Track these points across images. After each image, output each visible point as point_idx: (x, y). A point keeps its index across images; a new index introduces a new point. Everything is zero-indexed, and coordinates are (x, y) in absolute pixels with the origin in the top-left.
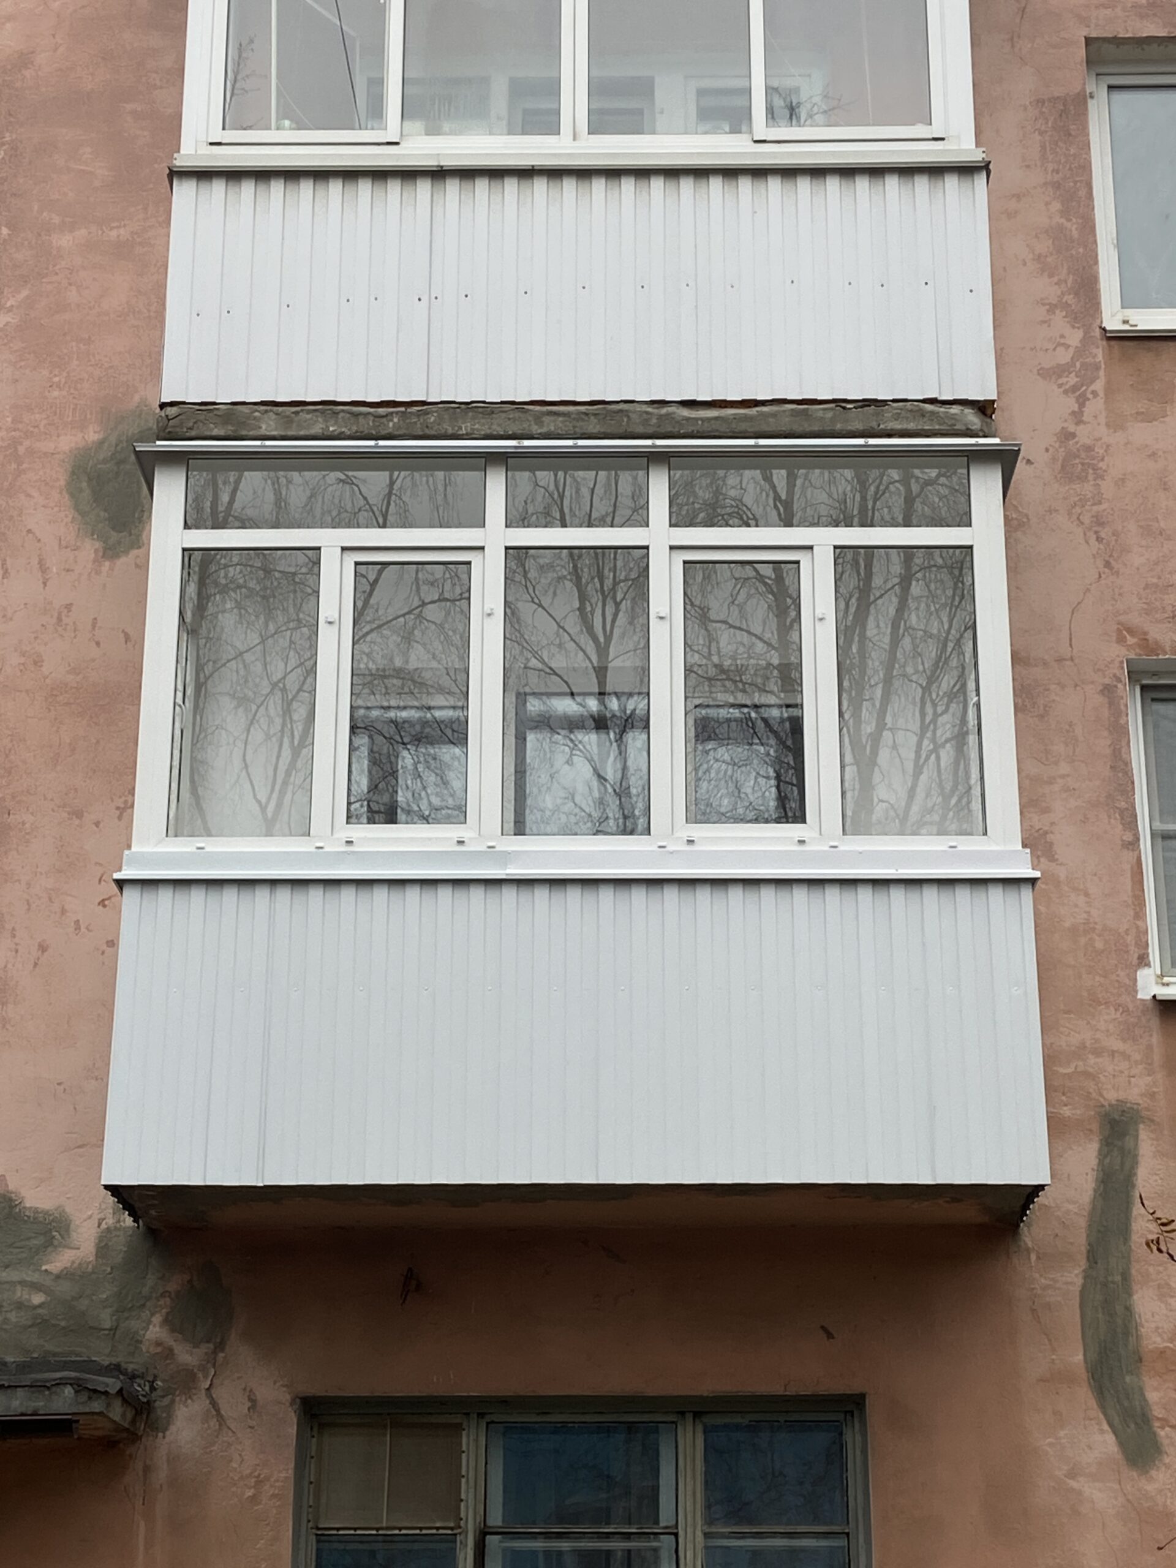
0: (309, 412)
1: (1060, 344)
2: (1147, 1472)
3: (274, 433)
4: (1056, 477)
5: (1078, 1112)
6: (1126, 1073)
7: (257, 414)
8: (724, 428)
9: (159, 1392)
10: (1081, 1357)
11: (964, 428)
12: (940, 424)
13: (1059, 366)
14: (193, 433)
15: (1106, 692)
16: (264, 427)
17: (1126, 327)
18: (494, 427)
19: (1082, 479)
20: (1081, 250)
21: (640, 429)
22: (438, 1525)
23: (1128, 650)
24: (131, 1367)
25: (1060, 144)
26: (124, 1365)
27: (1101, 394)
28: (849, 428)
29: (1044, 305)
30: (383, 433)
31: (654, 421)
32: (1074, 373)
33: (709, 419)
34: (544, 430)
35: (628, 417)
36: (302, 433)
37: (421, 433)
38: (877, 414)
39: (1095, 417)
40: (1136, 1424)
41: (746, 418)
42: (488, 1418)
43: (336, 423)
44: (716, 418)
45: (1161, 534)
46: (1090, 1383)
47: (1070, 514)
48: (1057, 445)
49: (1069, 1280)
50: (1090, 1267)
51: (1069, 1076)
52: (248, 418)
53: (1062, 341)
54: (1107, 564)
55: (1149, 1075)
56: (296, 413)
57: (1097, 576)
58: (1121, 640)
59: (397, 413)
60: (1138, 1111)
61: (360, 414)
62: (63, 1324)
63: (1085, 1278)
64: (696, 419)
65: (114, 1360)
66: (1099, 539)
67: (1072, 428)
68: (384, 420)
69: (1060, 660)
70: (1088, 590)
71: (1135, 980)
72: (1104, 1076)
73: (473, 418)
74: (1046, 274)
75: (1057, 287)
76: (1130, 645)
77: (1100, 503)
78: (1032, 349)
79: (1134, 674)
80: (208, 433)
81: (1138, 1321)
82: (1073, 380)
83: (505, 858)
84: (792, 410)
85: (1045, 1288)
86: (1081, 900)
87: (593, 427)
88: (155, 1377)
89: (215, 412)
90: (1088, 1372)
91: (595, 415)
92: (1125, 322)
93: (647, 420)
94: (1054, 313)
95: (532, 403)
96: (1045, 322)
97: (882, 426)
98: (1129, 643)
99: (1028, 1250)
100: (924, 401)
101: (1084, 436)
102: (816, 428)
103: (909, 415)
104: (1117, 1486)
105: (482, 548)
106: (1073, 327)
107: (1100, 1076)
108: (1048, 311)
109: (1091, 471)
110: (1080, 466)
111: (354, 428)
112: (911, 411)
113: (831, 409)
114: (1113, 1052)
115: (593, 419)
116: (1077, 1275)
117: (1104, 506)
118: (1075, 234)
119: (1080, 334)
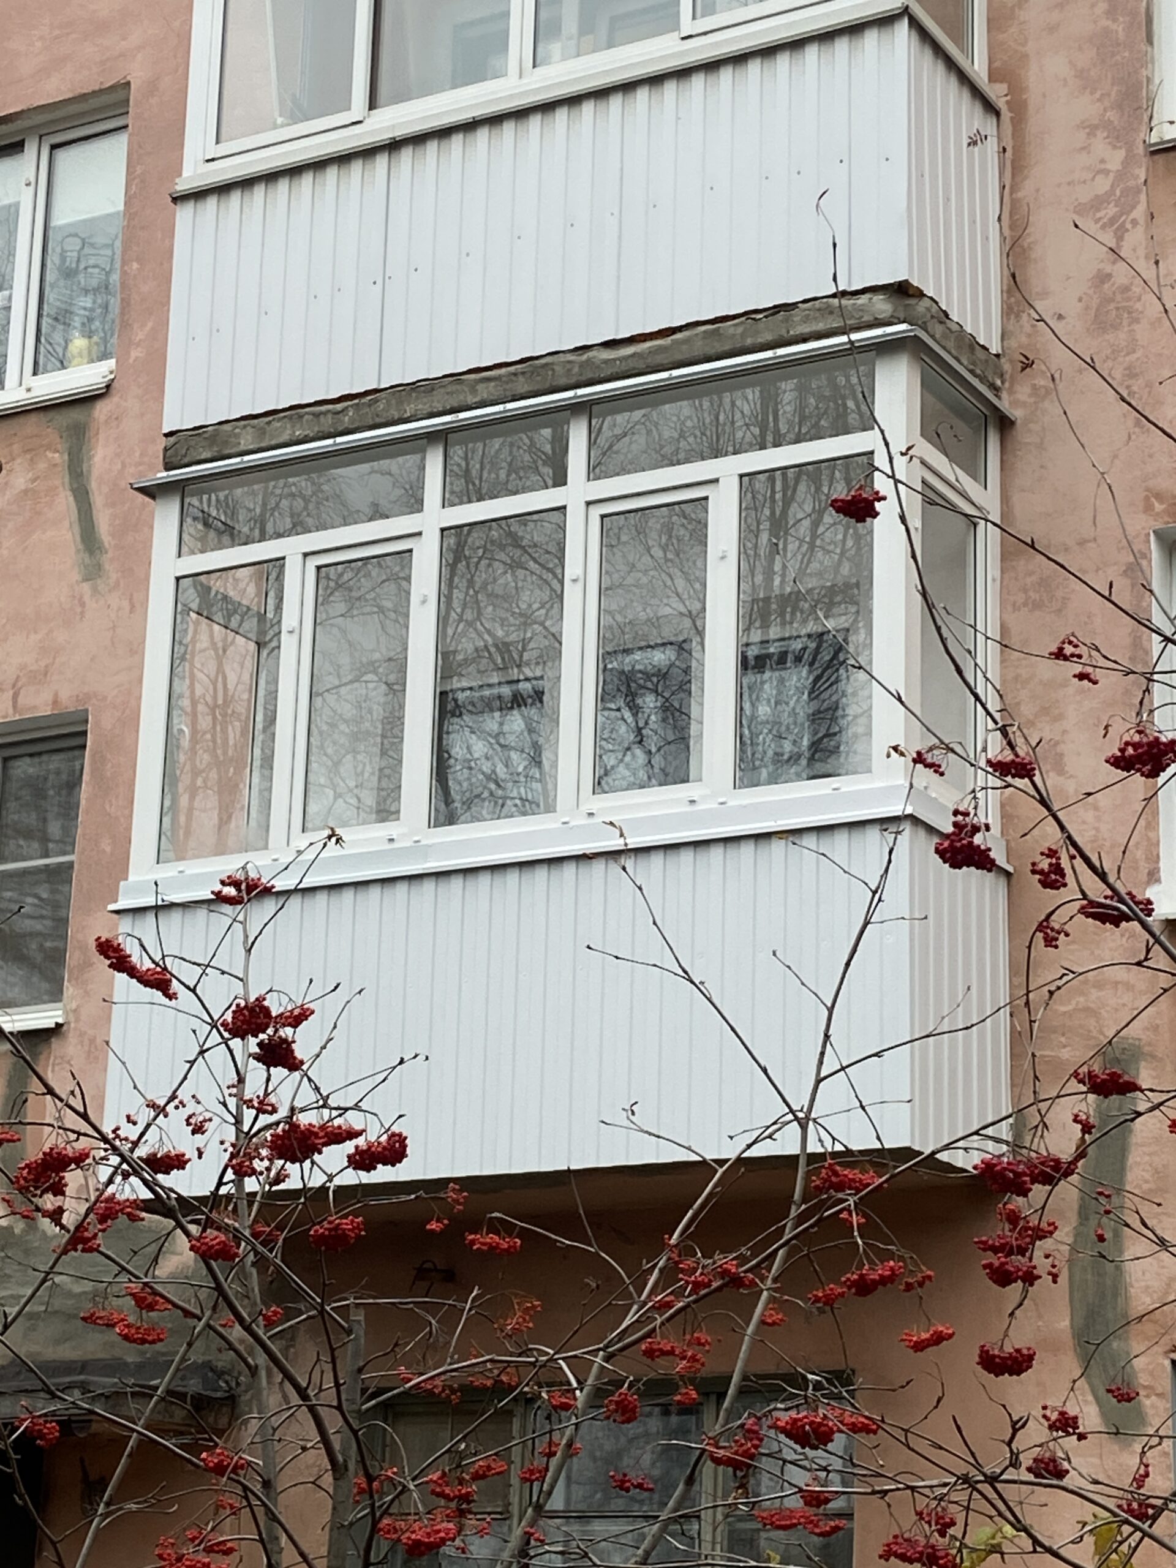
0: (279, 420)
1: (1099, 172)
2: (1130, 1445)
3: (251, 447)
4: (1088, 330)
5: (1078, 1053)
6: (1130, 1006)
8: (641, 365)
9: (243, 1388)
10: (1067, 1323)
11: (871, 318)
12: (848, 319)
13: (1097, 196)
14: (186, 460)
15: (1129, 573)
16: (242, 442)
18: (435, 404)
19: (1115, 327)
20: (1126, 54)
21: (563, 381)
22: (489, 1510)
23: (1155, 520)
24: (220, 1364)
26: (215, 1363)
27: (1142, 221)
28: (760, 340)
29: (1084, 128)
30: (340, 429)
31: (576, 370)
32: (1112, 205)
33: (627, 358)
34: (478, 399)
35: (553, 370)
36: (273, 442)
37: (371, 423)
38: (786, 320)
39: (1134, 250)
41: (659, 350)
43: (301, 428)
44: (633, 355)
46: (1075, 1350)
48: (1091, 292)
49: (1060, 1239)
50: (1081, 1224)
51: (1069, 1015)
52: (230, 436)
53: (1103, 166)
54: (1138, 422)
56: (269, 423)
57: (1126, 437)
58: (1148, 508)
59: (352, 406)
60: (1139, 1047)
61: (321, 413)
62: (169, 1325)
63: (1077, 1236)
64: (614, 360)
65: (207, 1358)
67: (1108, 268)
68: (341, 415)
69: (1082, 543)
70: (1116, 457)
71: (1148, 897)
72: (1107, 1012)
73: (417, 398)
74: (1088, 91)
75: (1098, 104)
76: (1158, 514)
77: (1134, 352)
78: (1069, 184)
80: (198, 458)
81: (1128, 1280)
82: (1111, 210)
83: (429, 850)
84: (705, 332)
86: (1090, 816)
87: (522, 387)
88: (239, 1374)
89: (206, 435)
90: (1074, 1338)
91: (523, 373)
93: (569, 370)
94: (1095, 136)
95: (470, 372)
96: (1083, 148)
97: (792, 333)
98: (1157, 510)
100: (834, 296)
101: (1121, 274)
102: (727, 347)
103: (818, 314)
104: (1098, 1462)
105: (420, 534)
106: (1115, 147)
107: (1102, 1011)
108: (1088, 134)
109: (1126, 315)
110: (1114, 312)
111: (316, 429)
112: (819, 310)
113: (742, 323)
114: (1117, 983)
115: (521, 379)
116: (1067, 1234)
117: (1138, 354)
118: (1121, 35)
119: (1121, 154)
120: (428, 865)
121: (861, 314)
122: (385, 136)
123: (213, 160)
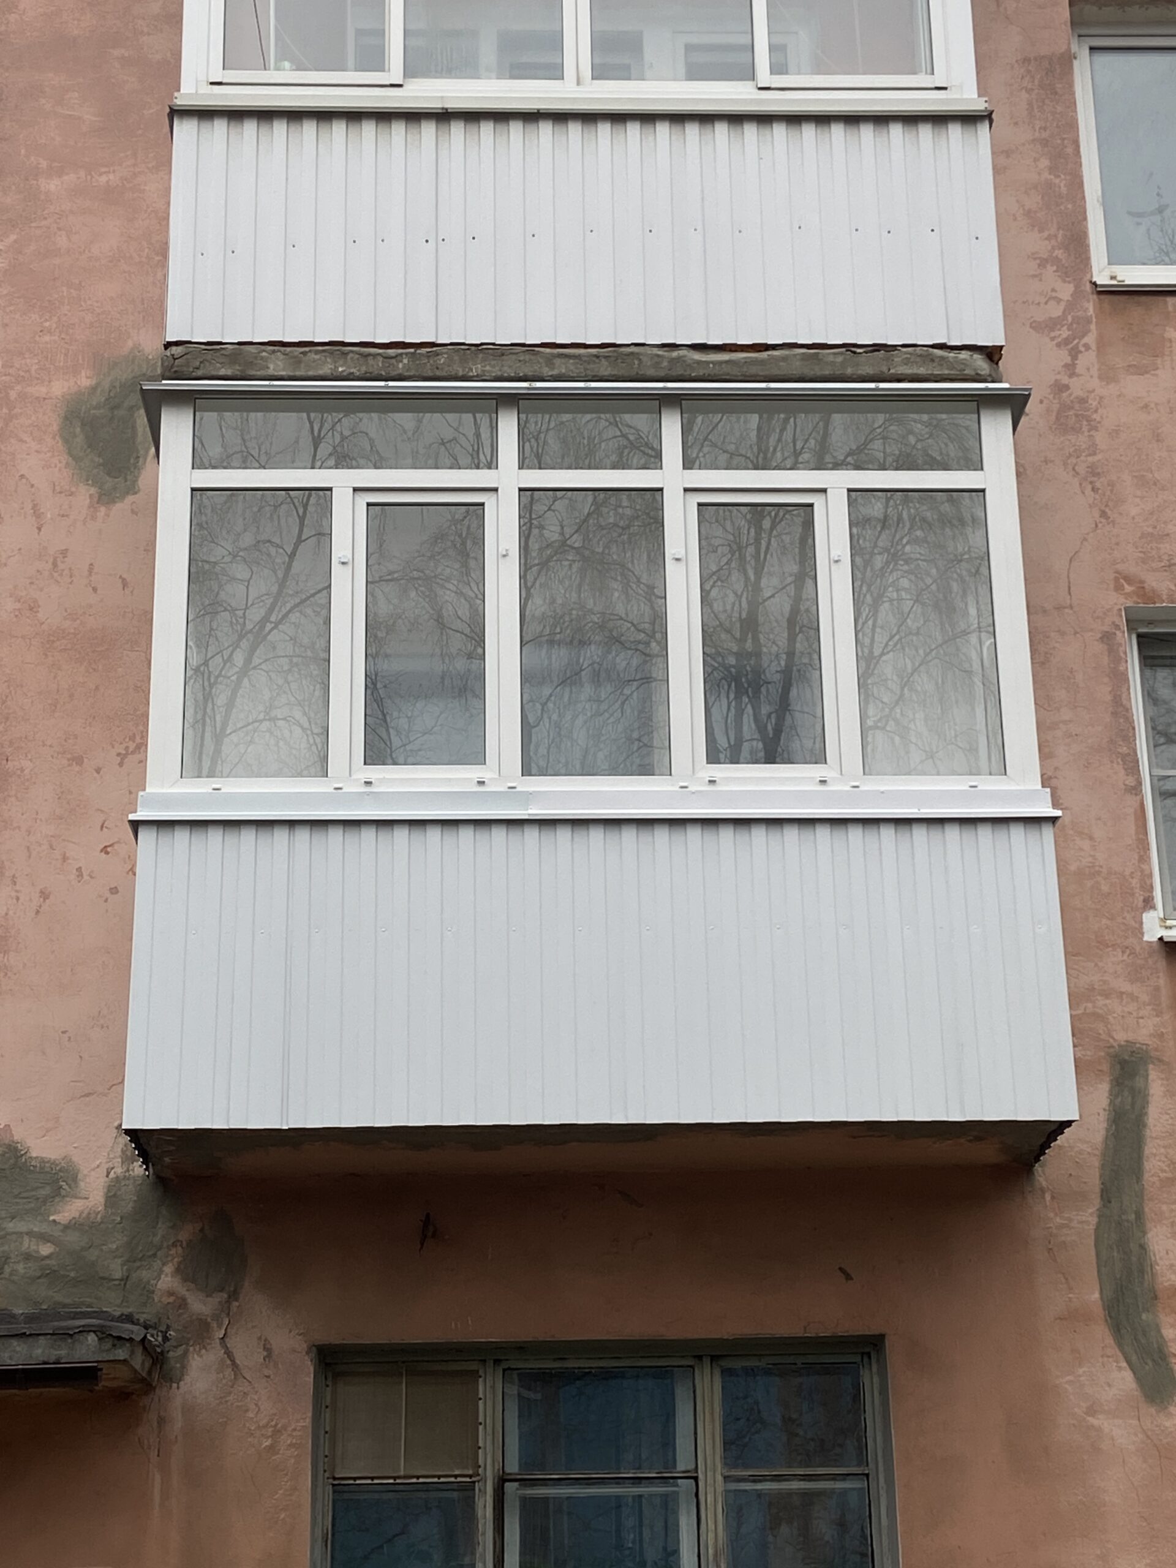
0: (317, 352)
1: (1051, 298)
2: (1166, 1408)
3: (283, 373)
4: (1051, 428)
6: (1135, 1014)
7: (264, 354)
8: (735, 371)
9: (172, 1343)
10: (1097, 1295)
11: (973, 373)
12: (948, 369)
13: (1051, 318)
14: (200, 373)
15: (1105, 639)
16: (272, 366)
17: (1114, 282)
18: (507, 369)
19: (1077, 431)
20: (1070, 206)
21: (651, 372)
22: (457, 1473)
23: (1126, 599)
24: (142, 1318)
25: (1047, 101)
26: (136, 1316)
27: (1094, 347)
28: (860, 372)
29: (1035, 259)
30: (393, 373)
31: (665, 364)
32: (1065, 327)
33: (721, 363)
34: (555, 372)
35: (640, 359)
36: (311, 373)
37: (430, 374)
38: (887, 359)
39: (1088, 369)
40: (1153, 1360)
41: (755, 362)
42: (505, 1365)
43: (345, 364)
44: (727, 362)
45: (1155, 484)
46: (1106, 1321)
47: (1065, 464)
48: (1051, 397)
49: (1084, 1218)
50: (1104, 1206)
52: (256, 358)
53: (1054, 294)
54: (1103, 514)
55: (1157, 1016)
56: (305, 353)
57: (1094, 526)
58: (1118, 588)
59: (406, 354)
60: (1147, 1052)
61: (369, 355)
62: (72, 1274)
63: (1099, 1217)
64: (708, 363)
65: (126, 1311)
66: (1094, 490)
67: (1065, 380)
68: (393, 361)
69: (1059, 608)
70: (1085, 539)
71: (1141, 923)
72: (1114, 1018)
73: (484, 360)
74: (1036, 229)
75: (1047, 242)
76: (1128, 594)
77: (1094, 454)
78: (1024, 302)
79: (1132, 623)
80: (214, 373)
81: (1153, 1259)
82: (1065, 333)
83: (528, 797)
84: (803, 354)
85: (1061, 1227)
86: (1086, 844)
87: (605, 371)
88: (168, 1327)
89: (223, 352)
90: (1104, 1310)
91: (606, 357)
92: (1113, 278)
93: (657, 363)
94: (1045, 267)
95: (543, 345)
96: (1034, 276)
97: (892, 371)
98: (1126, 591)
99: (1043, 1191)
100: (934, 346)
101: (1077, 387)
102: (827, 372)
103: (918, 359)
104: (1135, 1422)
105: (496, 490)
106: (1064, 281)
107: (1110, 1017)
108: (1039, 265)
109: (1085, 423)
110: (1074, 418)
111: (364, 369)
112: (921, 356)
113: (841, 353)
114: (1122, 993)
115: (604, 362)
116: (1091, 1214)
117: (1099, 457)
118: (1064, 190)
119: (1071, 288)
120: (530, 812)
121: (962, 366)
122: (430, 105)
123: (219, 84)
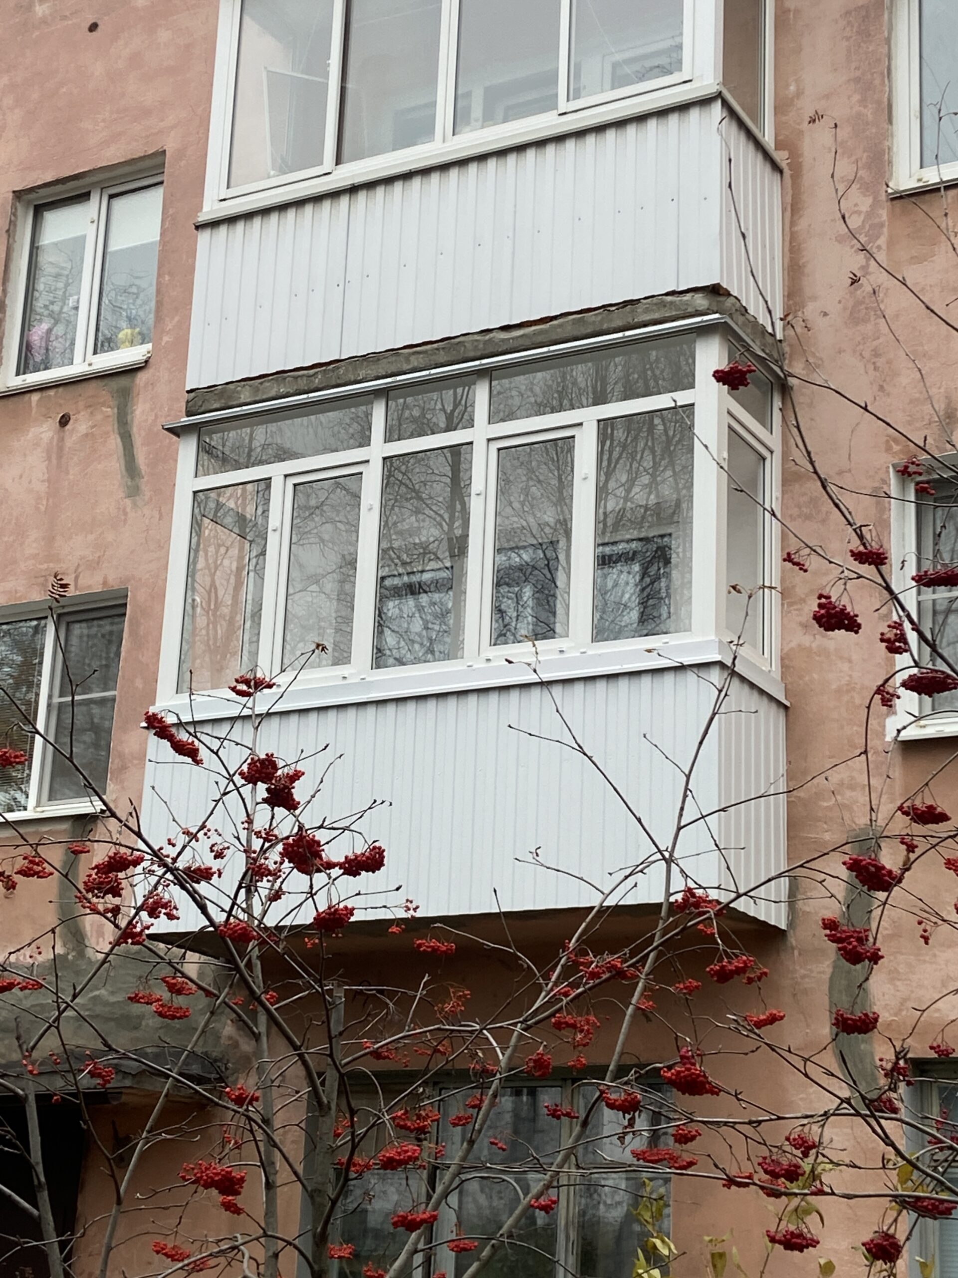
0: (269, 381)
1: (856, 212)
3: (249, 400)
4: (846, 323)
5: (835, 836)
7: (239, 388)
8: (528, 343)
9: (231, 1071)
10: (827, 1028)
11: (695, 310)
12: (676, 310)
14: (201, 410)
15: (874, 494)
16: (242, 396)
17: (921, 184)
18: (380, 370)
19: (865, 321)
20: (874, 130)
21: (471, 354)
23: (893, 457)
24: (214, 1055)
25: (862, 44)
26: (210, 1054)
27: (884, 247)
28: (613, 326)
29: (843, 182)
30: (312, 388)
31: (481, 346)
32: (863, 235)
33: (517, 337)
34: (410, 367)
35: (465, 346)
36: (264, 397)
37: (334, 383)
38: (633, 311)
40: (867, 1083)
41: (541, 332)
42: (441, 1086)
43: (285, 386)
44: (522, 336)
45: (924, 355)
46: (833, 1050)
47: (854, 351)
48: (848, 296)
49: (822, 969)
51: (829, 808)
52: (233, 393)
53: (856, 209)
54: (881, 388)
55: (891, 803)
56: (261, 383)
57: (873, 398)
58: (888, 449)
59: (321, 372)
61: (299, 376)
63: (835, 967)
64: (509, 339)
65: (205, 1050)
66: (876, 369)
68: (313, 378)
69: (840, 473)
71: (884, 726)
72: (857, 806)
73: (367, 367)
74: (846, 156)
75: (853, 165)
76: (895, 453)
77: (878, 338)
78: (832, 220)
80: (209, 408)
81: (872, 999)
82: (862, 239)
83: (371, 686)
84: (574, 319)
85: (804, 977)
86: (845, 667)
87: (442, 358)
88: (228, 1061)
89: (216, 392)
90: (832, 1041)
91: (443, 349)
92: (919, 180)
93: (476, 346)
94: (851, 187)
95: (405, 347)
97: (636, 320)
98: (894, 450)
99: (793, 948)
100: (667, 294)
102: (590, 330)
103: (655, 307)
104: (849, 1131)
105: (368, 461)
106: (865, 196)
107: (854, 806)
108: (846, 186)
109: (873, 313)
110: (864, 311)
111: (295, 388)
112: (656, 304)
113: (600, 313)
115: (442, 352)
116: (828, 966)
117: (881, 340)
118: (870, 117)
119: (869, 201)
120: (371, 695)
121: (686, 307)
122: (347, 183)
123: (225, 200)
